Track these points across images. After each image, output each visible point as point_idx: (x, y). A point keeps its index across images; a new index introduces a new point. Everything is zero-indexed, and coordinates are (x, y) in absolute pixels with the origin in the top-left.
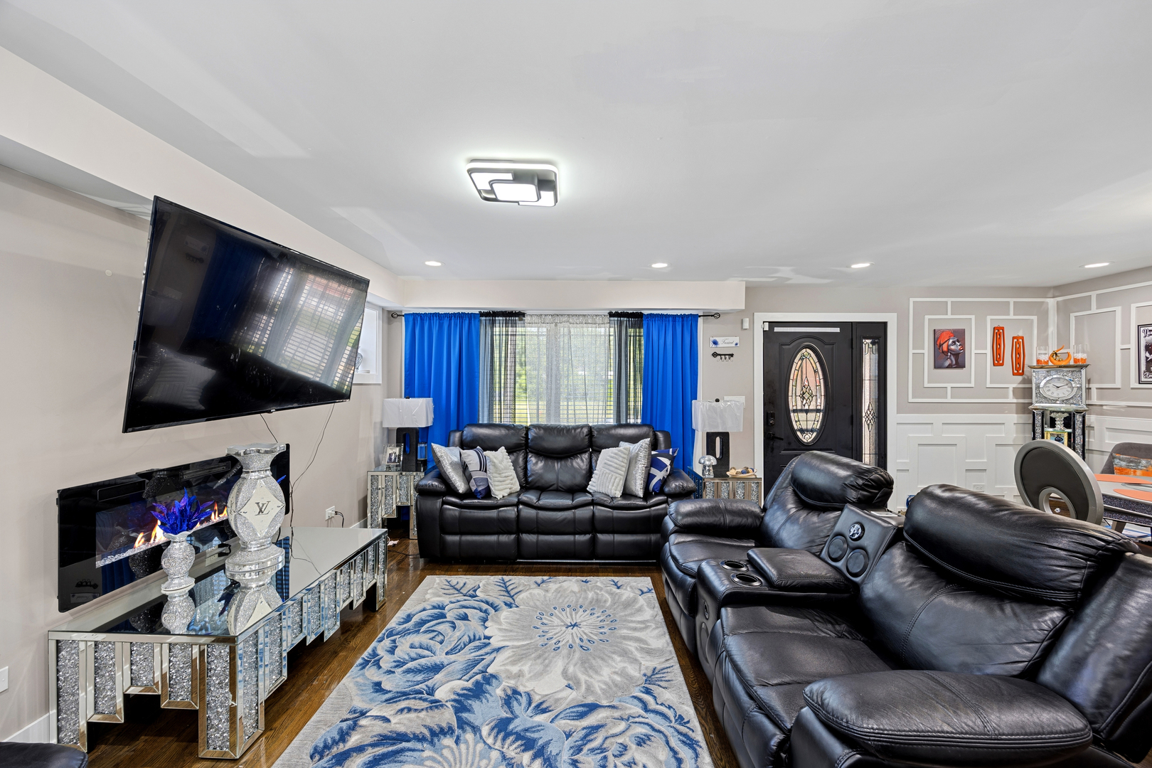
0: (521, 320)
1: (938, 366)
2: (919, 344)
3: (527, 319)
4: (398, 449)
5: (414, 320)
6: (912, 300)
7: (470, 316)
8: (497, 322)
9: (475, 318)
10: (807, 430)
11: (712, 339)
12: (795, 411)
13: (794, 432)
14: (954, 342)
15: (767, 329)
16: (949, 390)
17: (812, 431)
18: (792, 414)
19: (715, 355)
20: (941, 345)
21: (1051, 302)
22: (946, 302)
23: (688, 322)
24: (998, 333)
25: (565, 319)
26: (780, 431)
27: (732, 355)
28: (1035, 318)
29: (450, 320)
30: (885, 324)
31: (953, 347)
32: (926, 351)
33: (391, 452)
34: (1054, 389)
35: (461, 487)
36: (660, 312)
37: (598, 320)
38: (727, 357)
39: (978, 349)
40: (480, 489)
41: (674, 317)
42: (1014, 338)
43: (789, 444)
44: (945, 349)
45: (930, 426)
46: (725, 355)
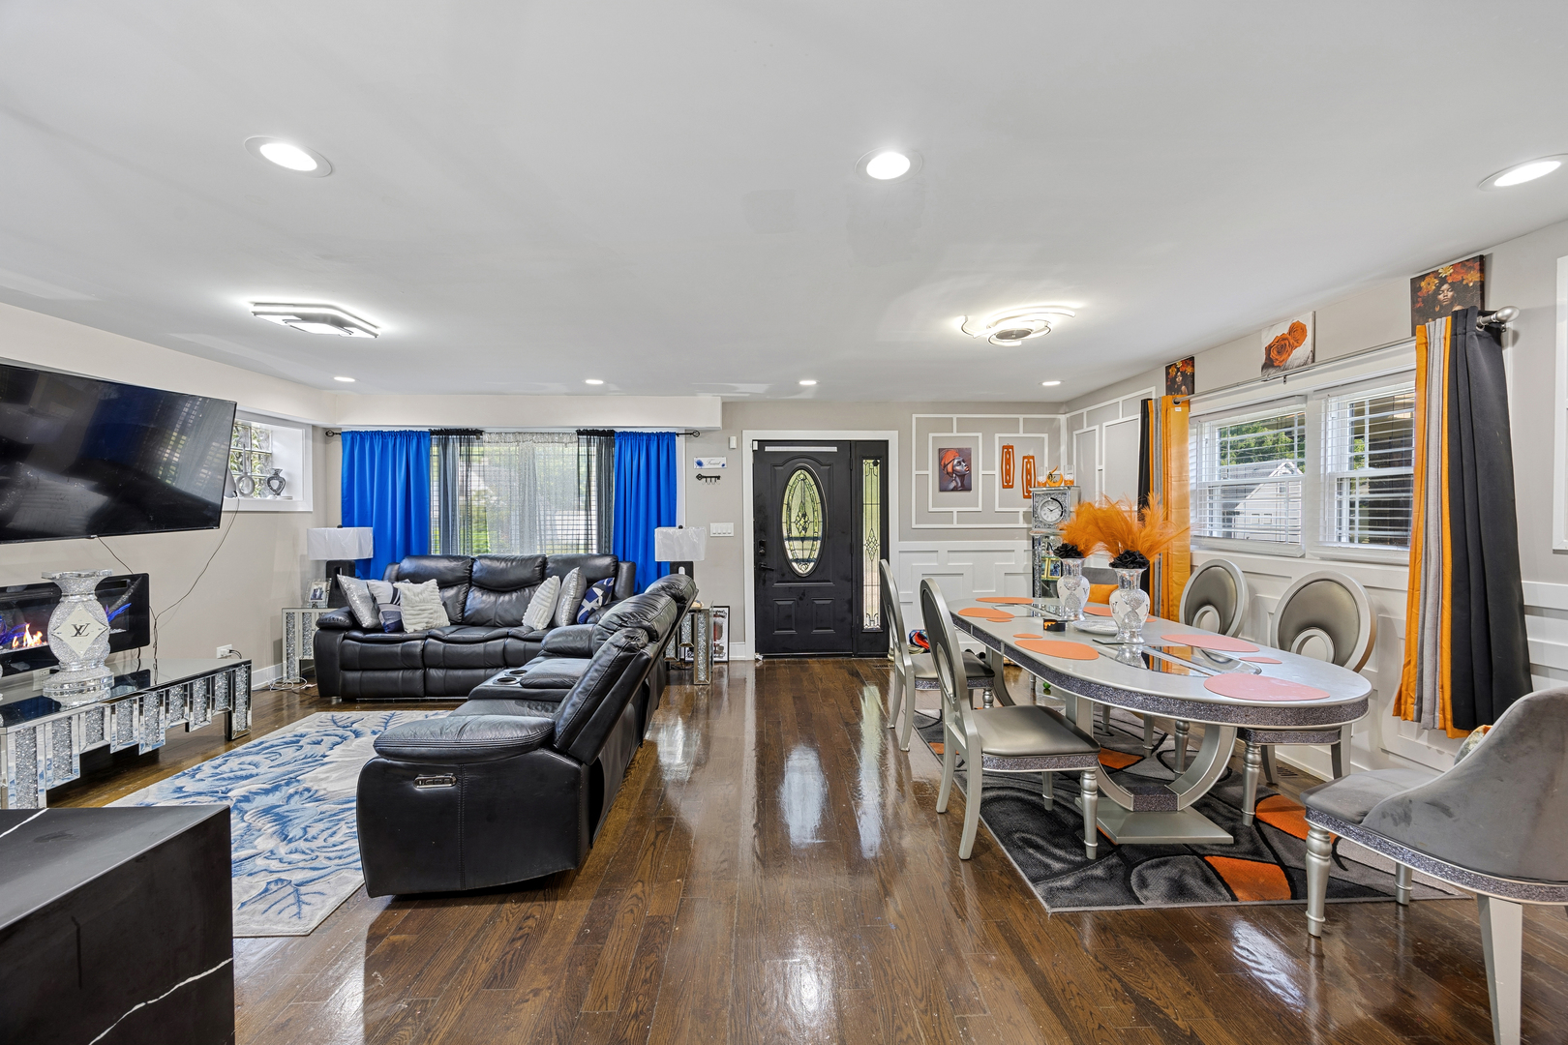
0: (478, 439)
1: (943, 489)
2: (922, 464)
3: (485, 437)
4: (325, 584)
5: (352, 438)
6: (914, 416)
7: (420, 435)
8: (451, 440)
9: (424, 437)
10: (803, 560)
11: (696, 460)
12: (790, 539)
13: (788, 562)
14: (959, 463)
15: (756, 448)
16: (955, 514)
17: (808, 561)
18: (786, 543)
19: (700, 477)
20: (945, 466)
21: (1063, 418)
22: (952, 419)
23: (665, 441)
24: (1007, 450)
25: (529, 437)
26: (772, 562)
27: (719, 478)
28: (1046, 436)
29: (395, 439)
30: (887, 442)
31: (958, 468)
32: (930, 472)
33: (316, 587)
34: (1048, 512)
35: (367, 620)
36: (634, 430)
37: (566, 439)
38: (713, 479)
39: (985, 470)
40: (388, 623)
41: (649, 435)
42: (1024, 458)
43: (783, 575)
44: (950, 470)
45: (935, 554)
46: (711, 477)
